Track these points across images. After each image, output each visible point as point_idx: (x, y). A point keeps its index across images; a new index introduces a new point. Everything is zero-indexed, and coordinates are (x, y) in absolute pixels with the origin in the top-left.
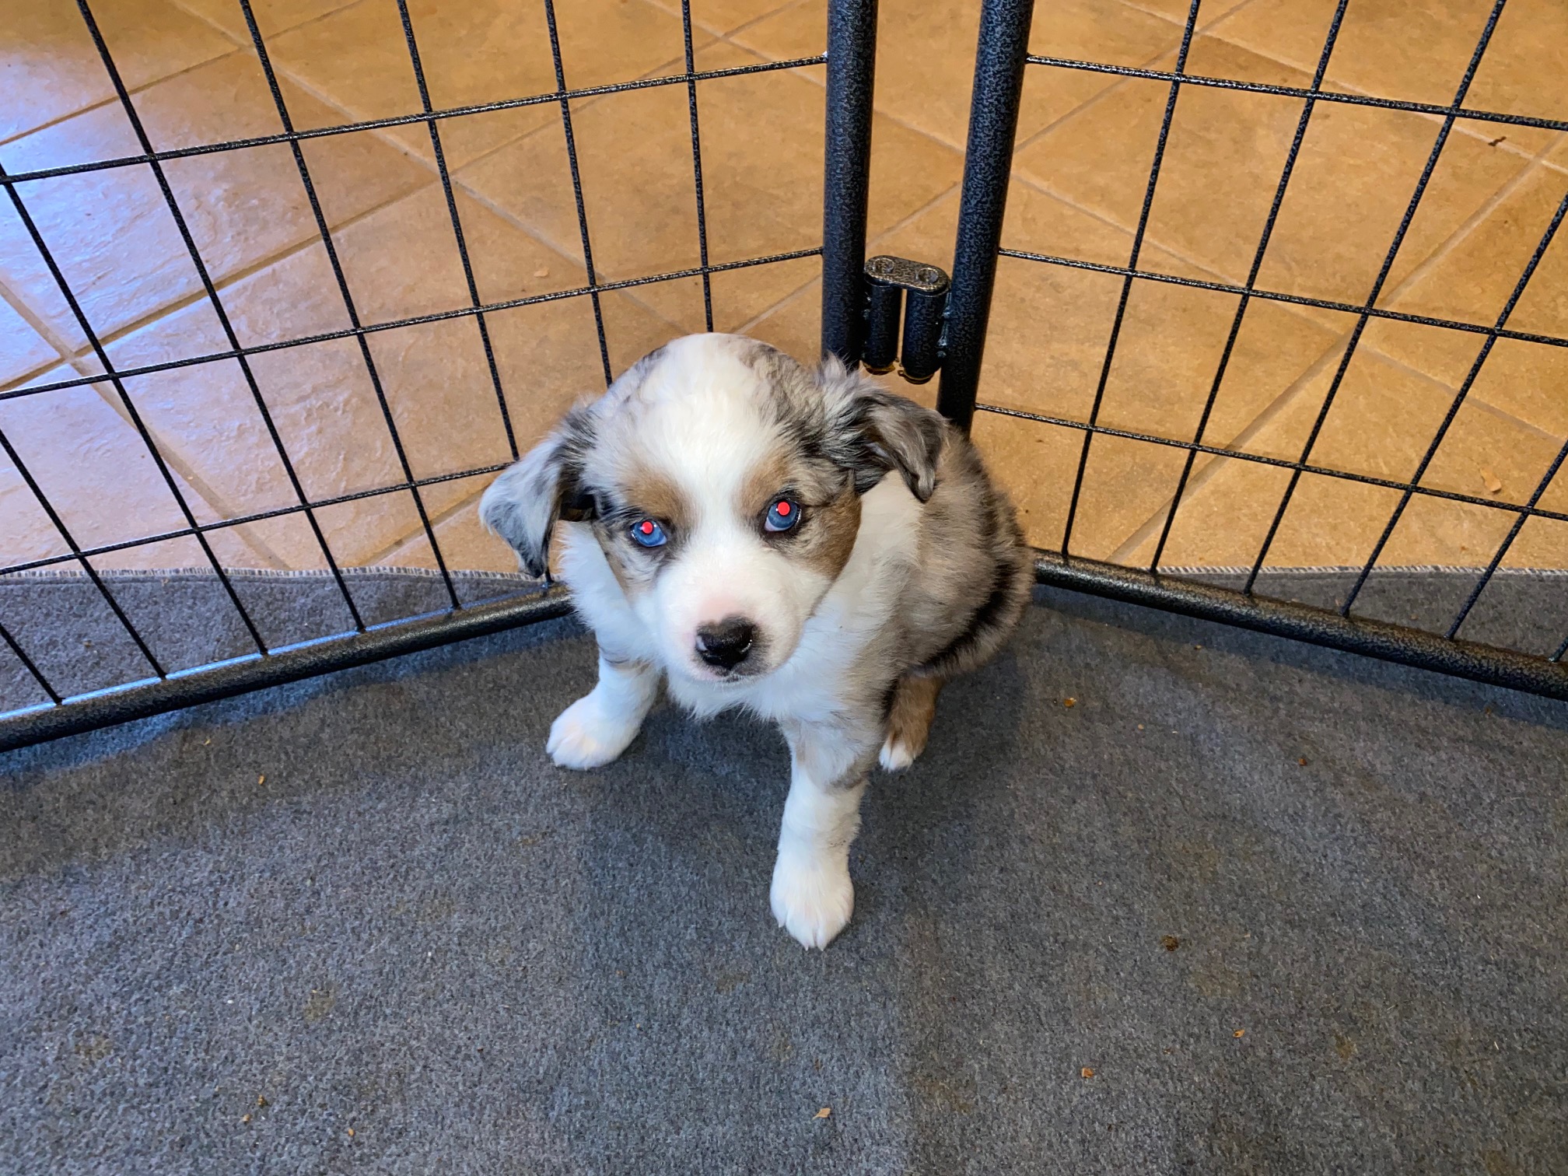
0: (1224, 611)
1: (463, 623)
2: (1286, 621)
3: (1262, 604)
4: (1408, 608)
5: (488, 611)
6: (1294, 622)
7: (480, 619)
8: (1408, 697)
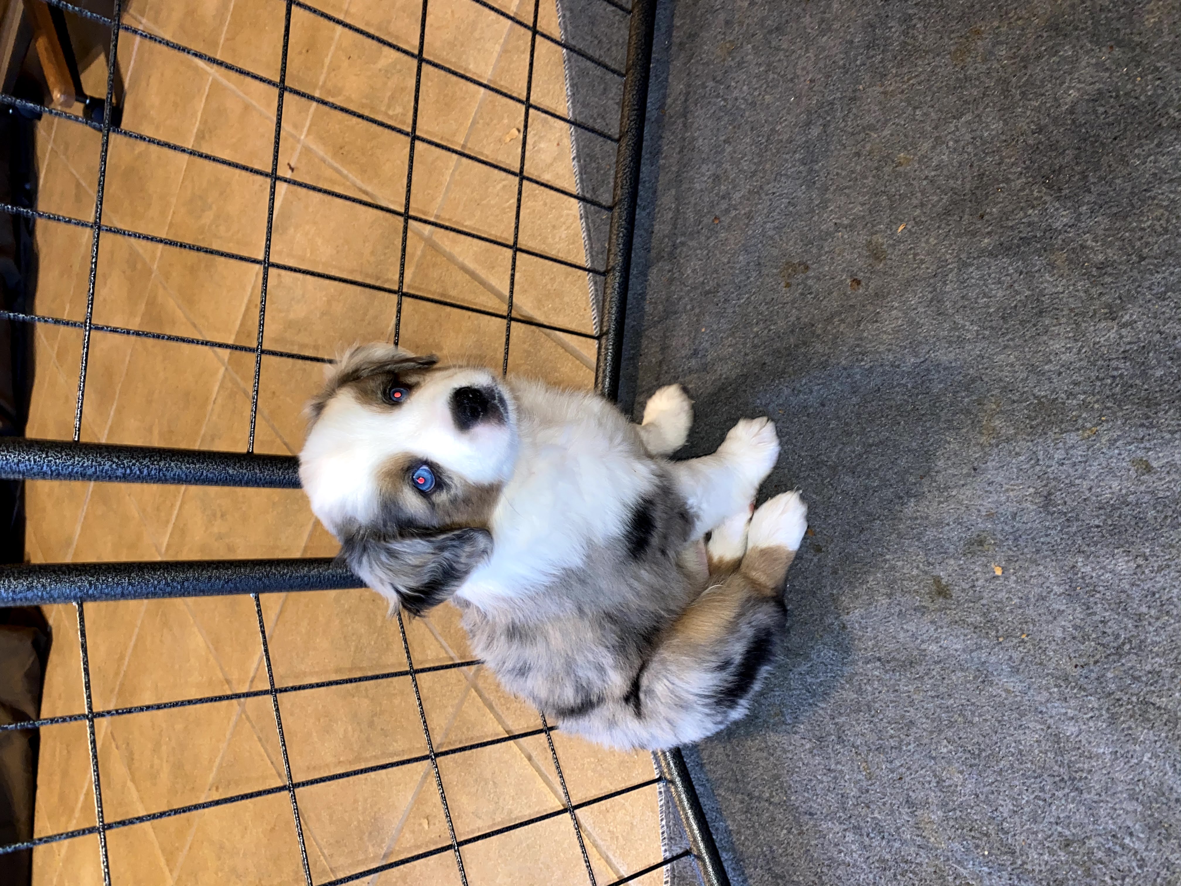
0: (619, 287)
1: (702, 845)
2: (621, 246)
3: (612, 264)
4: (602, 172)
5: (690, 826)
6: (621, 241)
7: (697, 832)
8: (662, 162)
